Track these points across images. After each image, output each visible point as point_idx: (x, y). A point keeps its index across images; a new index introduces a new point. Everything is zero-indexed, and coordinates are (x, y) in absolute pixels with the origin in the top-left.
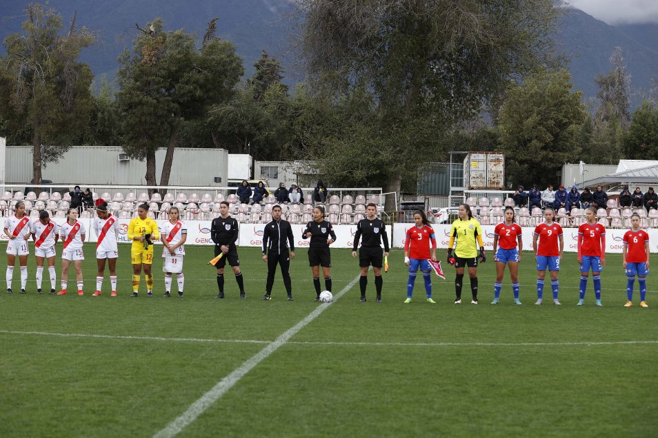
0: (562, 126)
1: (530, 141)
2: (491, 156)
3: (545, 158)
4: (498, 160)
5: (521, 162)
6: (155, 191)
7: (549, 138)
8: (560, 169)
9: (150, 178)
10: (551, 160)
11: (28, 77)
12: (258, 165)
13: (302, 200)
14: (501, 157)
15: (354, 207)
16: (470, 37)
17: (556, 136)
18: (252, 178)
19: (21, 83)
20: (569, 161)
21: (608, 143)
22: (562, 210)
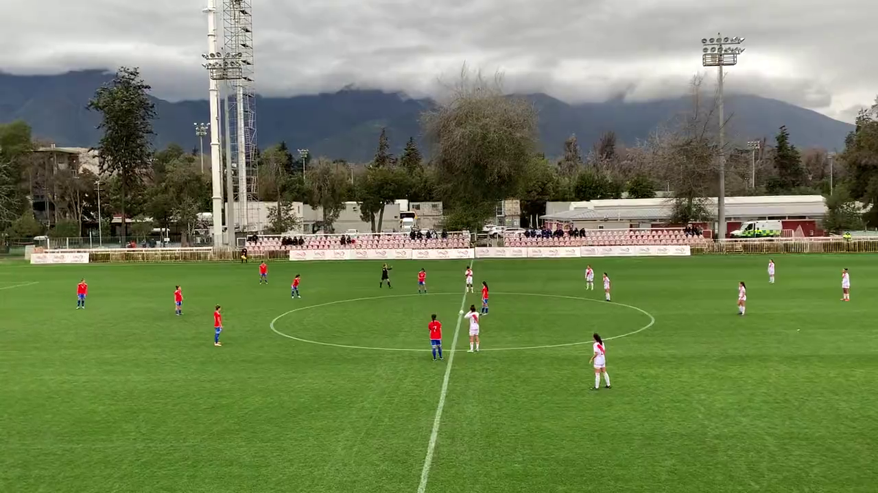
0: (545, 185)
1: (532, 191)
2: (514, 201)
3: (537, 200)
4: (517, 203)
5: (528, 201)
6: (376, 235)
7: (540, 190)
8: (545, 203)
9: (373, 230)
10: (541, 199)
11: (320, 188)
12: (411, 204)
13: (437, 238)
14: (518, 201)
15: (458, 240)
16: (503, 171)
17: (542, 189)
18: (409, 210)
19: (316, 191)
20: (549, 200)
21: (566, 189)
22: (545, 238)
